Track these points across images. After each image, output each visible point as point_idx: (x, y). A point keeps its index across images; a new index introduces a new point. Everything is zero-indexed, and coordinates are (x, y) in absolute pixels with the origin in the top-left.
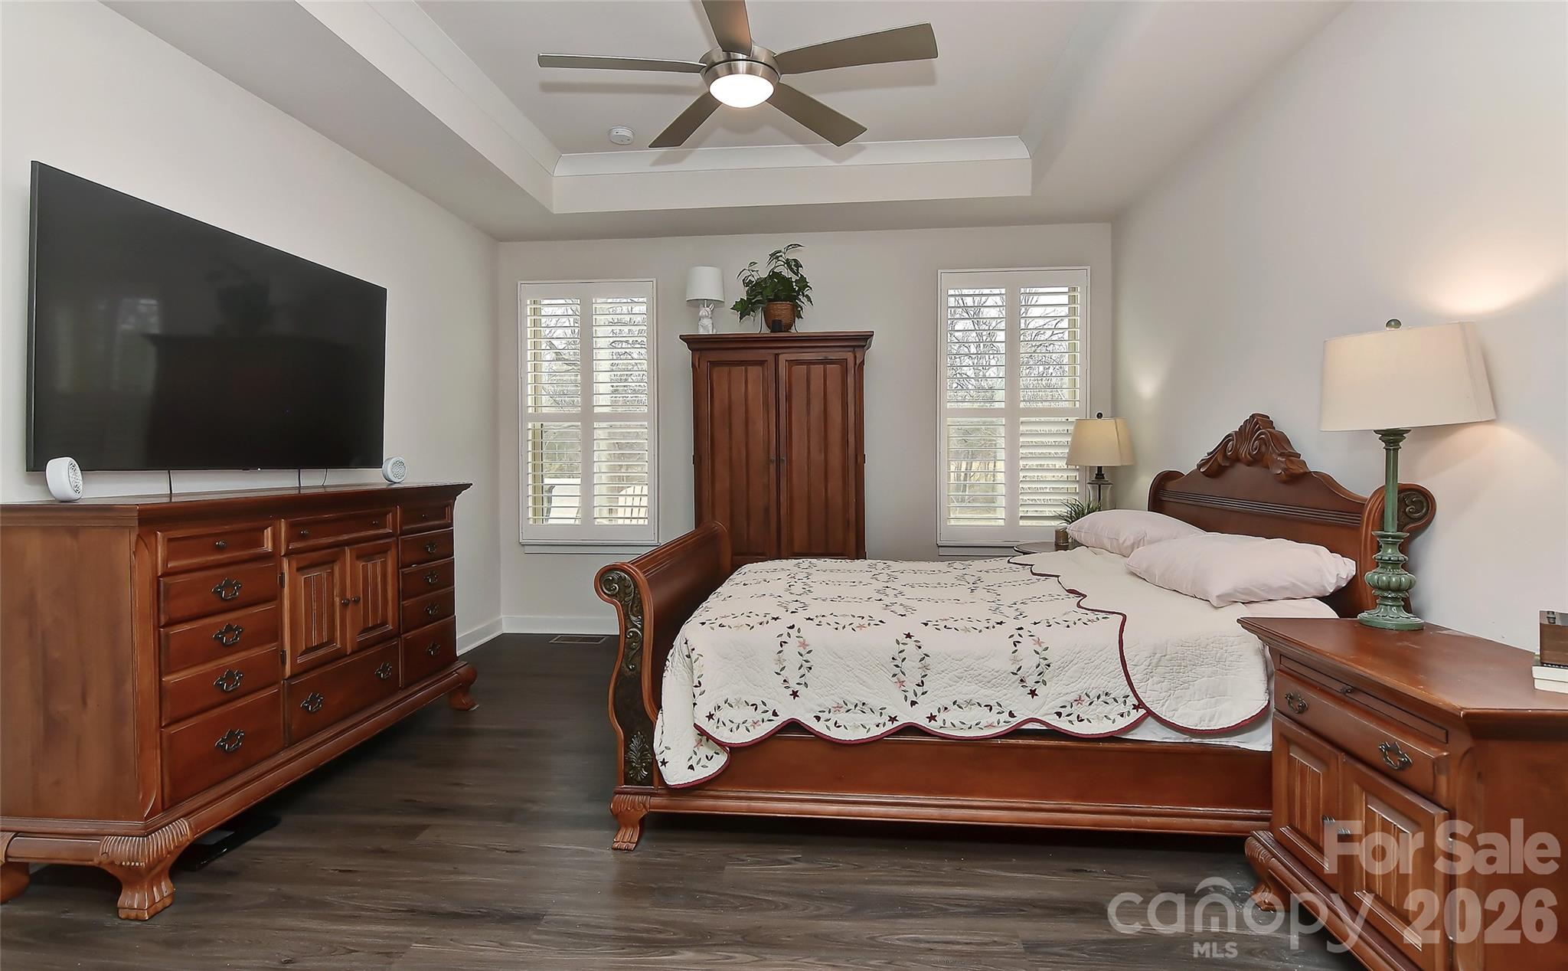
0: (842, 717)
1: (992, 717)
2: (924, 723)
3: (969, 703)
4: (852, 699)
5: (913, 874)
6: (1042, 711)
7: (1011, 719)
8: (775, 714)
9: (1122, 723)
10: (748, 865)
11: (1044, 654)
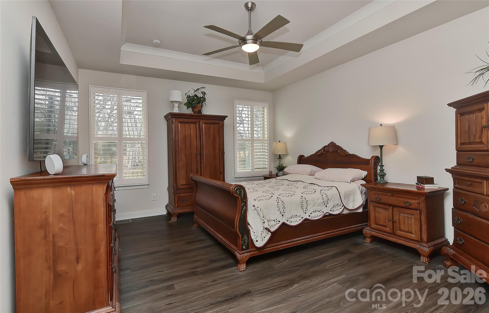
0: (292, 220)
1: (320, 214)
2: (308, 217)
3: (316, 211)
4: (294, 214)
5: (310, 255)
6: (328, 211)
7: (324, 213)
8: (279, 222)
9: (341, 210)
10: (276, 265)
11: (327, 197)
